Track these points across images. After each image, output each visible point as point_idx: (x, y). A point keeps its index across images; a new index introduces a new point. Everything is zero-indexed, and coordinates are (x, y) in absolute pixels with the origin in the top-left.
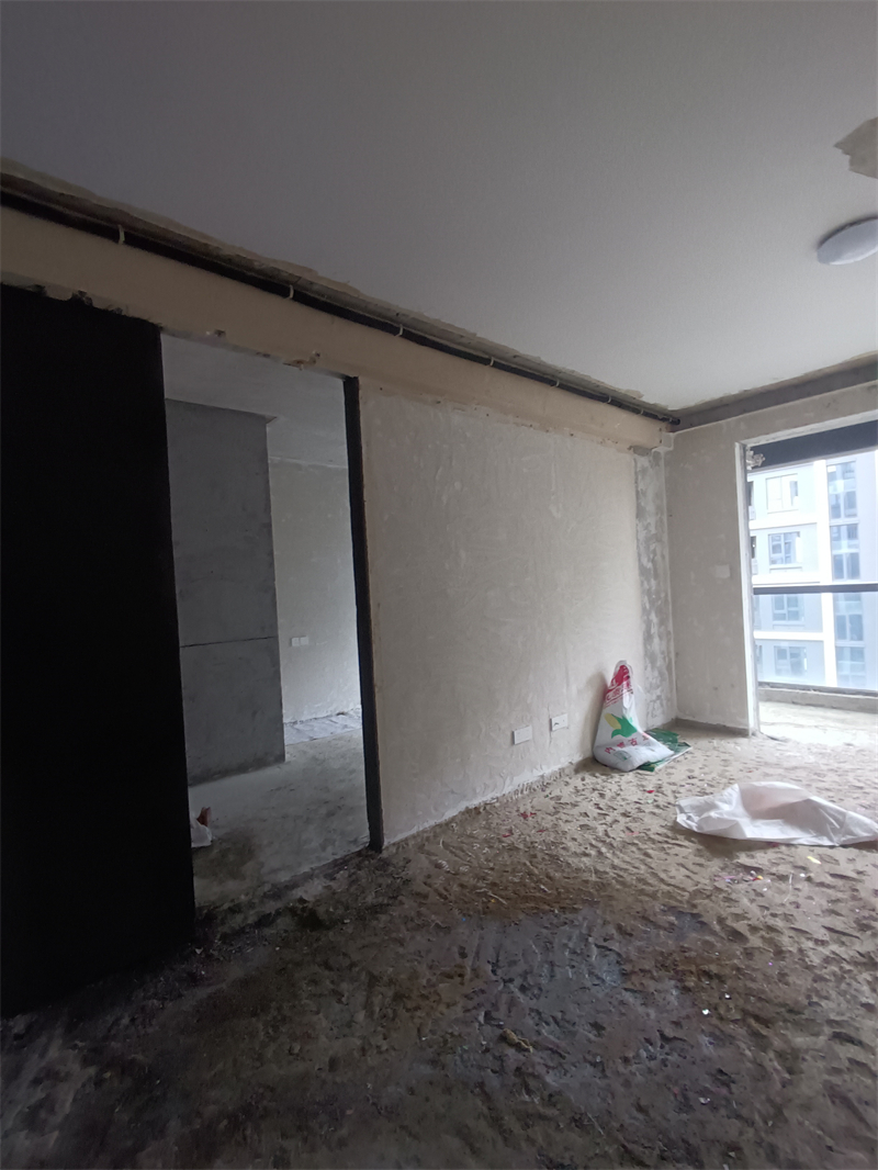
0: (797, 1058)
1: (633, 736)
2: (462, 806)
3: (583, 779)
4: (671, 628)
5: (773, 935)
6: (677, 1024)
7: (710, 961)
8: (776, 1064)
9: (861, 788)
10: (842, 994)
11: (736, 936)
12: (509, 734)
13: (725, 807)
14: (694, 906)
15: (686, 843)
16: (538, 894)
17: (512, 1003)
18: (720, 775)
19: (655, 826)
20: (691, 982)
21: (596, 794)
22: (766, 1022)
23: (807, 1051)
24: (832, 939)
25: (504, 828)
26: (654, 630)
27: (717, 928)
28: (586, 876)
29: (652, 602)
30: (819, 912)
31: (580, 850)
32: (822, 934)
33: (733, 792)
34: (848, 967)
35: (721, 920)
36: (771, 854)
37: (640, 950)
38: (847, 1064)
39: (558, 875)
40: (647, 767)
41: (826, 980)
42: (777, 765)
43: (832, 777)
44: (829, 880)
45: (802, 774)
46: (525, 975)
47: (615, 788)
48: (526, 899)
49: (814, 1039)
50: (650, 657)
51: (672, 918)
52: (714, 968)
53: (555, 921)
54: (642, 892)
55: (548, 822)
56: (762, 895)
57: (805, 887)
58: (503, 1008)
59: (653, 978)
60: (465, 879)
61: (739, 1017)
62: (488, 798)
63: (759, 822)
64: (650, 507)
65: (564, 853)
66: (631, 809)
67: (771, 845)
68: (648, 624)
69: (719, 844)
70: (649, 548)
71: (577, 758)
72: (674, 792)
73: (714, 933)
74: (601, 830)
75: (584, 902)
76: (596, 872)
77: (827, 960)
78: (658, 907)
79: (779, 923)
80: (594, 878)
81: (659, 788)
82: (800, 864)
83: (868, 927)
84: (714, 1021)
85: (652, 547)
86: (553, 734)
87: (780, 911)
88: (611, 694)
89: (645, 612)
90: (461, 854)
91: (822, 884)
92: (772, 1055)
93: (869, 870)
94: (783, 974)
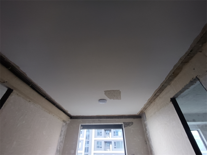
64: (63, 134)
70: (60, 144)
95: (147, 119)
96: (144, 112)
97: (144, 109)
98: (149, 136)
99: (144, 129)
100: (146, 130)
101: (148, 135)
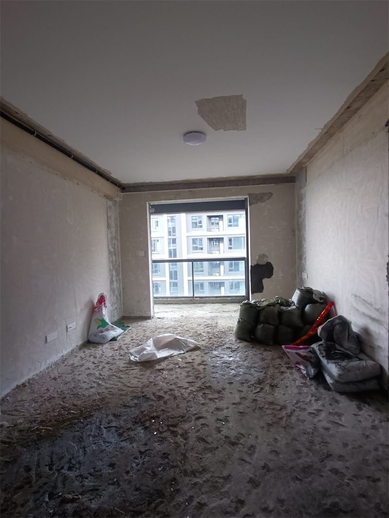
0: (187, 433)
1: (107, 327)
2: (14, 386)
3: (84, 352)
4: (121, 277)
5: (172, 392)
6: (145, 444)
7: (153, 412)
8: (181, 440)
9: (188, 330)
10: (195, 403)
11: (160, 398)
12: (44, 338)
13: (149, 348)
14: (143, 392)
15: (136, 368)
16: (70, 416)
17: (65, 478)
18: (144, 336)
19: (121, 364)
20: (147, 424)
21: (92, 358)
22: (175, 426)
23: (189, 429)
24: (190, 386)
25: (43, 389)
26: (114, 279)
27: (153, 398)
28: (94, 398)
29: (113, 266)
30: (184, 378)
31: (88, 386)
32: (186, 385)
33: (151, 342)
34: (195, 393)
35: (154, 394)
36: (166, 362)
37: (125, 421)
38: (200, 426)
39: (79, 403)
40: (114, 339)
41: (190, 401)
42: (163, 328)
43: (180, 328)
44: (185, 365)
45: (171, 329)
46: (70, 461)
47: (101, 352)
48: (64, 421)
49: (190, 423)
50: (112, 290)
51: (136, 401)
52: (155, 414)
53: (82, 425)
54: (121, 395)
55: (69, 378)
56: (166, 379)
57: (178, 370)
58: (60, 485)
59: (133, 430)
60: (21, 427)
61: (166, 429)
62: (31, 376)
63: (161, 351)
64: (113, 224)
65: (81, 390)
66: (110, 360)
67: (165, 358)
68: (112, 276)
69: (148, 364)
70: (112, 242)
71: (80, 343)
72: (127, 347)
73: (152, 400)
74: (97, 373)
75: (95, 410)
76: (99, 394)
77: (189, 394)
78: (129, 398)
79: (173, 387)
80: (98, 397)
81: (120, 348)
82: (176, 362)
83: (198, 377)
84: (159, 435)
85: (113, 242)
86: (69, 333)
87: (173, 382)
88: (96, 309)
89: (111, 271)
90: (16, 413)
91: (184, 367)
92: (179, 437)
93: (196, 358)
94: (177, 405)
100: (300, 207)
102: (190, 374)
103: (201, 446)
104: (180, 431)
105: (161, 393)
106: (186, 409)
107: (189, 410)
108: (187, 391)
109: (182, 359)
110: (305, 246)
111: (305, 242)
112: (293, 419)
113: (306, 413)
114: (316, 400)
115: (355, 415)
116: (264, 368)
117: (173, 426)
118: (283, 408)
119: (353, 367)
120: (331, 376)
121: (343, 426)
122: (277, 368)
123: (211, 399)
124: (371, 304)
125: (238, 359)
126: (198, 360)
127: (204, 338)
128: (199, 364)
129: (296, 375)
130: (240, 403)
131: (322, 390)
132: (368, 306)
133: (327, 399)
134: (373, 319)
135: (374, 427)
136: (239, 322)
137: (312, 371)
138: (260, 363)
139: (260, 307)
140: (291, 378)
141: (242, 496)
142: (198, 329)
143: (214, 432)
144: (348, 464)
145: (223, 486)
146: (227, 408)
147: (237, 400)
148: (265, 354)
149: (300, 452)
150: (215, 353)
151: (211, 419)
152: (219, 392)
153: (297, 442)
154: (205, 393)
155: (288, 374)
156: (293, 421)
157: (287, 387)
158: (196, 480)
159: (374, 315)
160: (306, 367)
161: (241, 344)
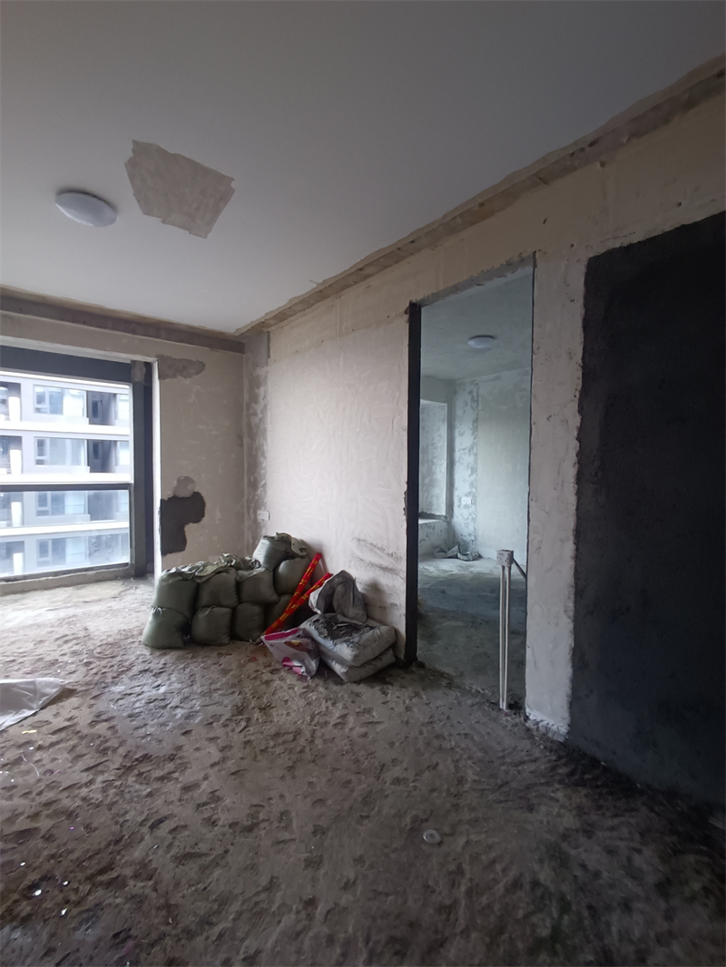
5: (53, 807)
6: (48, 952)
23: (147, 855)
24: (94, 775)
30: (70, 765)
32: (85, 777)
34: (118, 783)
38: (170, 836)
41: (116, 802)
44: (54, 738)
49: (143, 844)
52: (34, 877)
56: (14, 787)
79: (49, 795)
82: (22, 741)
83: (106, 749)
87: (42, 786)
93: (74, 713)
94: (87, 827)
95: (269, 360)
96: (265, 330)
97: (275, 317)
98: (262, 420)
99: (246, 396)
100: (254, 398)
101: (260, 416)
102: (80, 750)
103: (192, 869)
104: (128, 872)
105: (22, 824)
106: (116, 823)
107: (124, 821)
108: (93, 787)
109: (33, 727)
110: (264, 465)
111: (265, 458)
112: (318, 742)
113: (330, 727)
114: (333, 704)
115: (384, 703)
116: (234, 685)
117: (102, 872)
118: (298, 733)
119: (368, 640)
120: (342, 661)
121: (378, 723)
122: (255, 678)
123: (162, 779)
124: (382, 549)
125: (177, 686)
126: (84, 717)
127: (73, 667)
128: (93, 724)
129: (290, 679)
130: (224, 759)
131: (335, 688)
132: (378, 552)
133: (346, 696)
134: (385, 569)
135: (408, 709)
136: (156, 614)
137: (313, 665)
138: (224, 680)
139: (201, 577)
140: (285, 687)
141: (308, 893)
142: (39, 651)
143: (204, 830)
144: (405, 765)
145: (271, 902)
146: (206, 778)
147: (216, 756)
148: (223, 660)
149: (349, 782)
150: (119, 689)
151: (185, 813)
152: (172, 758)
153: (339, 773)
154: (140, 774)
155: (278, 682)
156: (320, 747)
157: (287, 701)
158: (217, 930)
159: (386, 562)
160: (302, 661)
161: (167, 657)
